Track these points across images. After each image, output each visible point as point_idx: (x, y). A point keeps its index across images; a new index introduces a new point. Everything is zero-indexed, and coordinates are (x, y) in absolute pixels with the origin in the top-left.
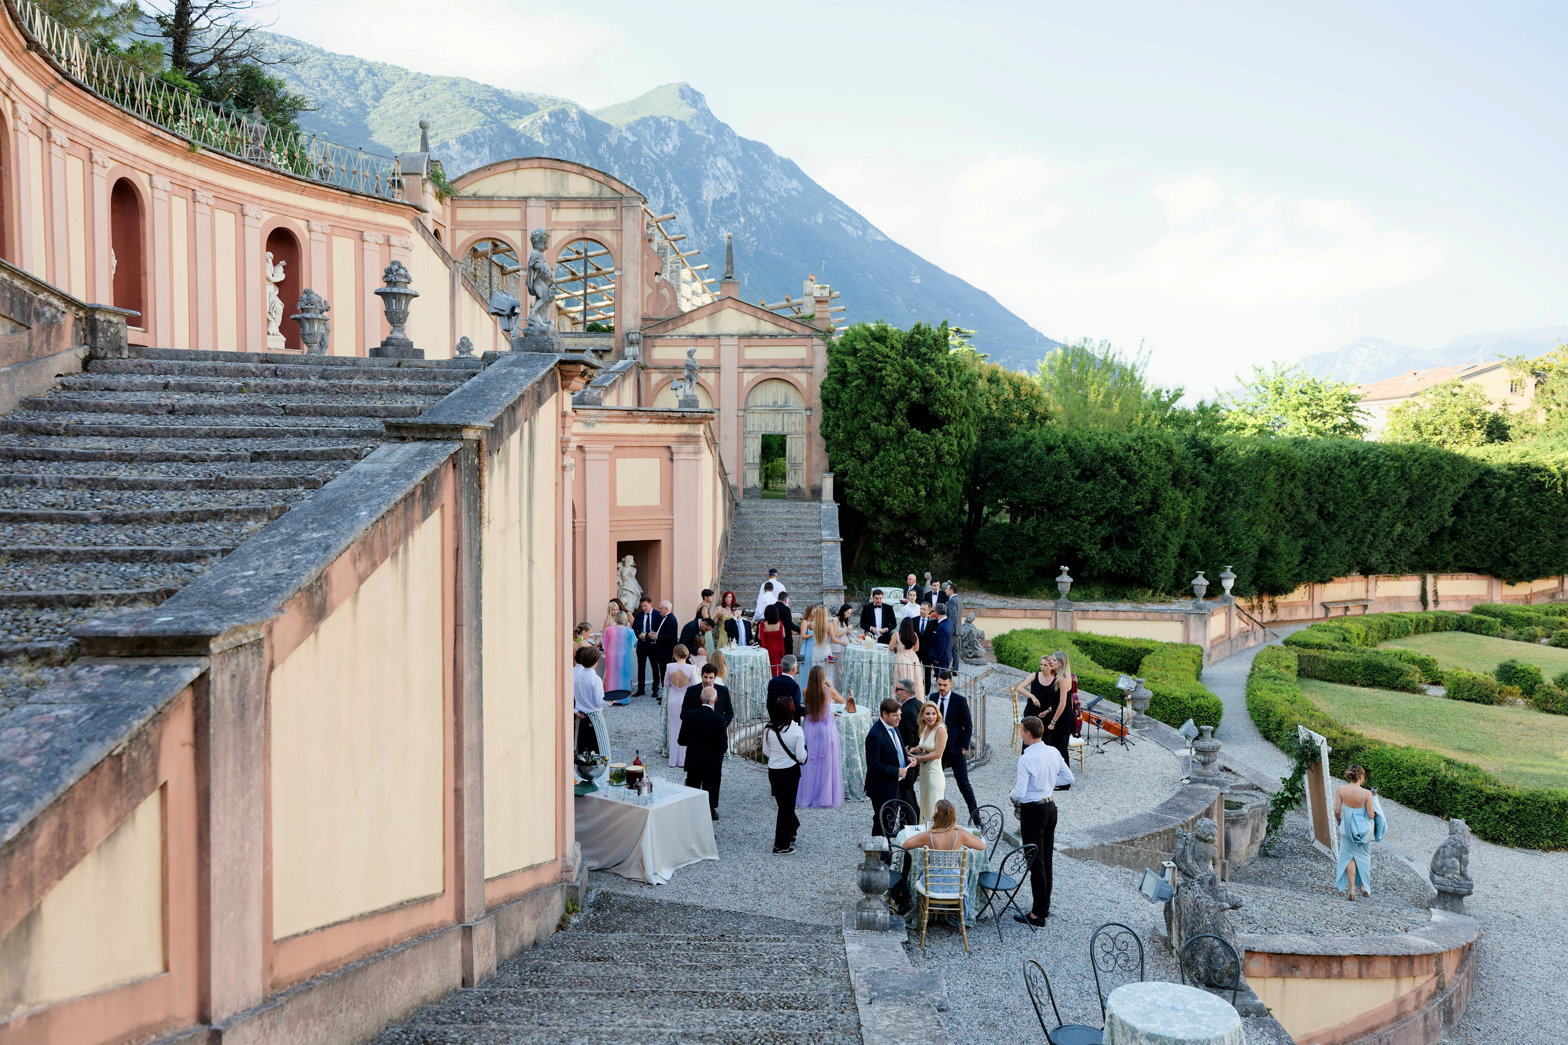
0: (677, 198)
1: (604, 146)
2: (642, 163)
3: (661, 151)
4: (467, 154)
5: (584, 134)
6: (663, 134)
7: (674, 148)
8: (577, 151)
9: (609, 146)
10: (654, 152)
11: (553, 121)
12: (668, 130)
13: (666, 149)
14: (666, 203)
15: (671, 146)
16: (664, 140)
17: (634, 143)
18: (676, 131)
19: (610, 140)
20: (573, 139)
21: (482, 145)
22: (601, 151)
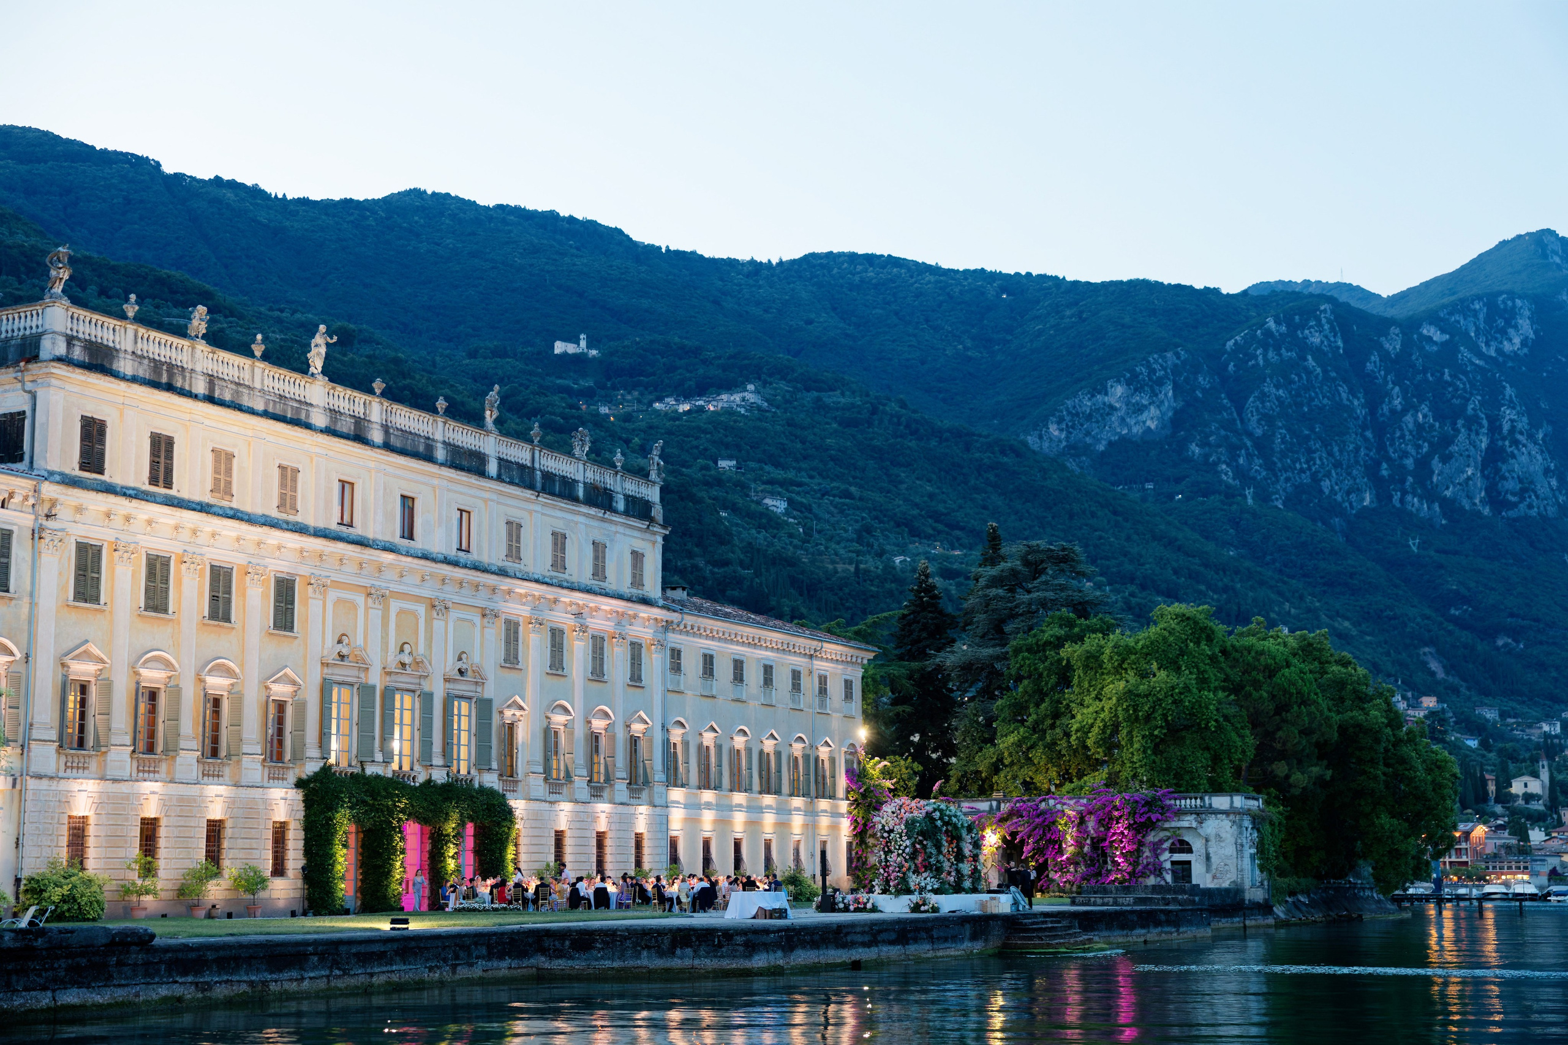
0: (1513, 430)
1: (1375, 358)
2: (1447, 377)
3: (1499, 351)
4: (1136, 399)
5: (1340, 343)
6: (1501, 323)
7: (1524, 343)
8: (1325, 372)
9: (1385, 356)
10: (1480, 355)
11: (1284, 328)
12: (1510, 317)
13: (1507, 347)
14: (1492, 442)
15: (1517, 341)
16: (1503, 332)
17: (1444, 344)
18: (1527, 313)
19: (1387, 346)
20: (1317, 352)
21: (1160, 382)
22: (1369, 366)
